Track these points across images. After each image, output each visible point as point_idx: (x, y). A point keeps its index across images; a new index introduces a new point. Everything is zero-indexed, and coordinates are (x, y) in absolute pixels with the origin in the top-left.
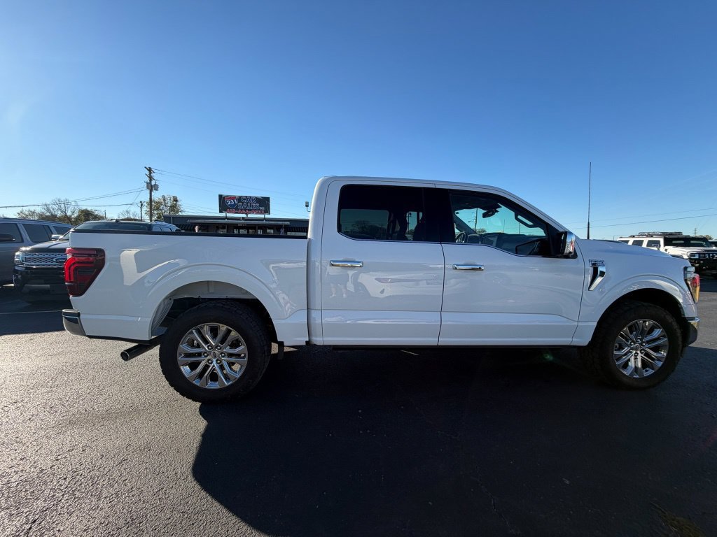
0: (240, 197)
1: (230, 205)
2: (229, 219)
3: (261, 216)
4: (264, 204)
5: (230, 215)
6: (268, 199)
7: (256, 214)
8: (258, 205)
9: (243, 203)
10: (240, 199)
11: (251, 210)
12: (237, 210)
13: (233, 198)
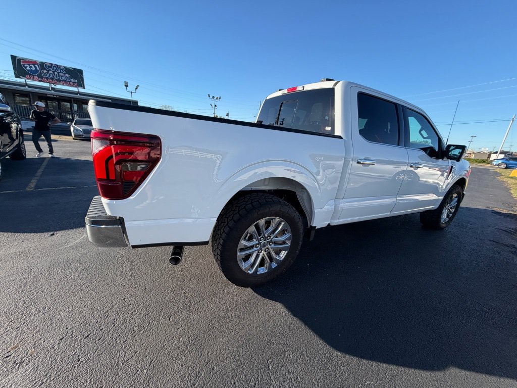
0: (43, 63)
1: (31, 71)
2: (30, 86)
3: (75, 89)
4: (76, 76)
5: (30, 82)
6: (81, 72)
7: (68, 85)
8: (68, 76)
9: (48, 71)
10: (43, 65)
11: (60, 81)
12: (41, 78)
13: (34, 63)
